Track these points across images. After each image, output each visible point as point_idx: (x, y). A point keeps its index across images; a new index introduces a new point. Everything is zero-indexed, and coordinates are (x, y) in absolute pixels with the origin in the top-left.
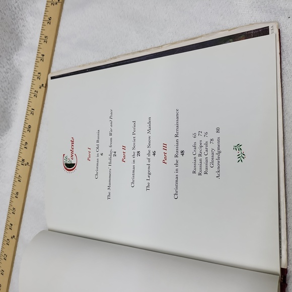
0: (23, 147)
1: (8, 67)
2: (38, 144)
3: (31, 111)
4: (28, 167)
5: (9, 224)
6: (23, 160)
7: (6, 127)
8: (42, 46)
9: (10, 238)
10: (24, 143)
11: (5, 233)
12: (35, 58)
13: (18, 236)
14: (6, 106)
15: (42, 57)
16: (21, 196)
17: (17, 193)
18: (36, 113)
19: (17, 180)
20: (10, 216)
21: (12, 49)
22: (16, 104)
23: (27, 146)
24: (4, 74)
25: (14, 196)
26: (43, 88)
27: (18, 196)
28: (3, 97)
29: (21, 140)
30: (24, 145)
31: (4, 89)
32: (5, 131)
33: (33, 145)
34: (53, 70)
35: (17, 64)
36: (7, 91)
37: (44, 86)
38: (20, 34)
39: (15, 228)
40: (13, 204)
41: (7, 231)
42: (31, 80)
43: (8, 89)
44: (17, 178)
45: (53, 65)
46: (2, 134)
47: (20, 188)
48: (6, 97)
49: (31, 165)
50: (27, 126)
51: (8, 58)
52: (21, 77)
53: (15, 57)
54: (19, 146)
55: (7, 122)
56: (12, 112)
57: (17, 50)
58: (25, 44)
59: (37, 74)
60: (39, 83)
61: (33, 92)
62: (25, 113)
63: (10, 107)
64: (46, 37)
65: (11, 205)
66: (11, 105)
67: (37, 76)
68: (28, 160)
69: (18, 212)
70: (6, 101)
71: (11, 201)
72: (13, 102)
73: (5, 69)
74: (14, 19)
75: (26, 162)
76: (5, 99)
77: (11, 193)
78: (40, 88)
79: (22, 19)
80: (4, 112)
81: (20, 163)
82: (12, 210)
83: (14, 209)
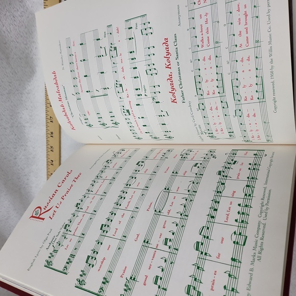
1: (22, 10)
5: (49, 160)
7: (31, 73)
9: (53, 173)
11: (48, 169)
14: (27, 51)
17: (52, 133)
19: (49, 121)
20: (49, 153)
22: (36, 48)
24: (19, 18)
25: (49, 136)
27: (53, 135)
31: (22, 34)
32: (31, 76)
35: (30, 6)
39: (56, 163)
41: (50, 167)
43: (26, 33)
46: (29, 80)
47: (54, 127)
48: (25, 43)
55: (30, 67)
63: (31, 52)
65: (48, 144)
69: (56, 149)
70: (27, 47)
71: (47, 141)
72: (33, 47)
73: (19, 13)
77: (46, 134)
80: (26, 58)
81: (48, 105)
82: (50, 149)
83: (52, 147)
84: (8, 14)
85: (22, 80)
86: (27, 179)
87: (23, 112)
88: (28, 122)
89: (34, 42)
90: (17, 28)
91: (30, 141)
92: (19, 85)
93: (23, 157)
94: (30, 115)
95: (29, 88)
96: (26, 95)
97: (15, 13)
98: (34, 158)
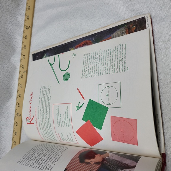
0: (17, 106)
1: (9, 64)
3: (20, 86)
4: (20, 117)
6: (18, 113)
7: (9, 97)
8: (23, 51)
10: (18, 104)
12: (20, 57)
14: (9, 85)
15: (23, 56)
17: (16, 133)
18: (23, 86)
19: (15, 125)
20: (13, 146)
21: (10, 55)
22: (14, 83)
23: (19, 105)
24: (7, 68)
25: (14, 134)
26: (25, 73)
27: (17, 134)
28: (7, 80)
29: (16, 103)
31: (7, 76)
32: (9, 99)
35: (14, 62)
36: (9, 77)
37: (26, 71)
38: (14, 46)
40: (14, 139)
42: (19, 69)
43: (9, 76)
44: (16, 124)
46: (8, 101)
47: (17, 129)
48: (8, 80)
50: (19, 94)
51: (8, 59)
52: (16, 68)
53: (12, 58)
54: (15, 106)
55: (10, 94)
56: (12, 88)
57: (13, 54)
58: (17, 51)
59: (22, 66)
60: (23, 70)
62: (17, 87)
63: (11, 85)
64: (25, 46)
65: (13, 140)
66: (12, 84)
68: (20, 113)
69: (17, 143)
70: (9, 83)
71: (13, 138)
73: (7, 66)
74: (10, 39)
75: (19, 115)
76: (8, 81)
78: (24, 73)
79: (14, 38)
80: (8, 88)
81: (16, 115)
83: (15, 142)
85: (3, 101)
88: (4, 125)
89: (13, 80)
91: (4, 137)
94: (6, 121)
95: (7, 105)
96: (5, 109)
97: (5, 66)
98: (4, 148)
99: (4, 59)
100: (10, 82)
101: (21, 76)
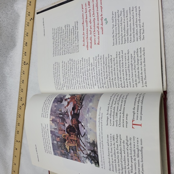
0: (24, 55)
1: (12, 11)
2: (32, 52)
3: (26, 34)
4: (28, 65)
5: (20, 98)
6: (25, 62)
7: (13, 46)
9: (21, 105)
10: (24, 53)
11: (19, 103)
12: (26, 4)
13: (26, 103)
14: (12, 33)
15: (30, 3)
16: (25, 82)
17: (23, 81)
18: (29, 35)
19: (22, 73)
20: (20, 93)
21: (13, 1)
22: (18, 32)
24: (10, 15)
26: (32, 21)
27: (24, 82)
28: (11, 28)
29: (22, 52)
30: (25, 54)
31: (10, 24)
32: (13, 48)
33: (29, 53)
34: (36, 9)
35: (17, 10)
36: (12, 25)
37: (33, 19)
39: (24, 99)
40: (21, 87)
42: (25, 17)
44: (23, 72)
45: (36, 7)
46: (12, 50)
47: (24, 77)
49: (29, 64)
50: (25, 43)
51: (11, 6)
52: (19, 16)
53: (15, 5)
54: (22, 55)
55: (13, 42)
56: (16, 37)
57: (16, 1)
59: (28, 13)
60: (29, 18)
61: (27, 23)
62: (23, 36)
66: (15, 33)
67: (28, 14)
68: (27, 62)
69: (24, 91)
72: (16, 31)
73: (10, 12)
75: (26, 63)
77: (20, 81)
78: (30, 20)
80: (12, 37)
81: (23, 64)
82: (21, 90)
83: (22, 89)
84: (4, 12)
85: (8, 49)
86: (5, 110)
87: (6, 68)
88: (9, 74)
89: (17, 29)
90: (8, 20)
91: (9, 86)
92: (6, 51)
93: (3, 95)
94: (10, 70)
95: (12, 54)
96: (9, 58)
97: (8, 12)
98: (10, 96)
99: (7, 5)
100: (13, 30)
101: (27, 24)
